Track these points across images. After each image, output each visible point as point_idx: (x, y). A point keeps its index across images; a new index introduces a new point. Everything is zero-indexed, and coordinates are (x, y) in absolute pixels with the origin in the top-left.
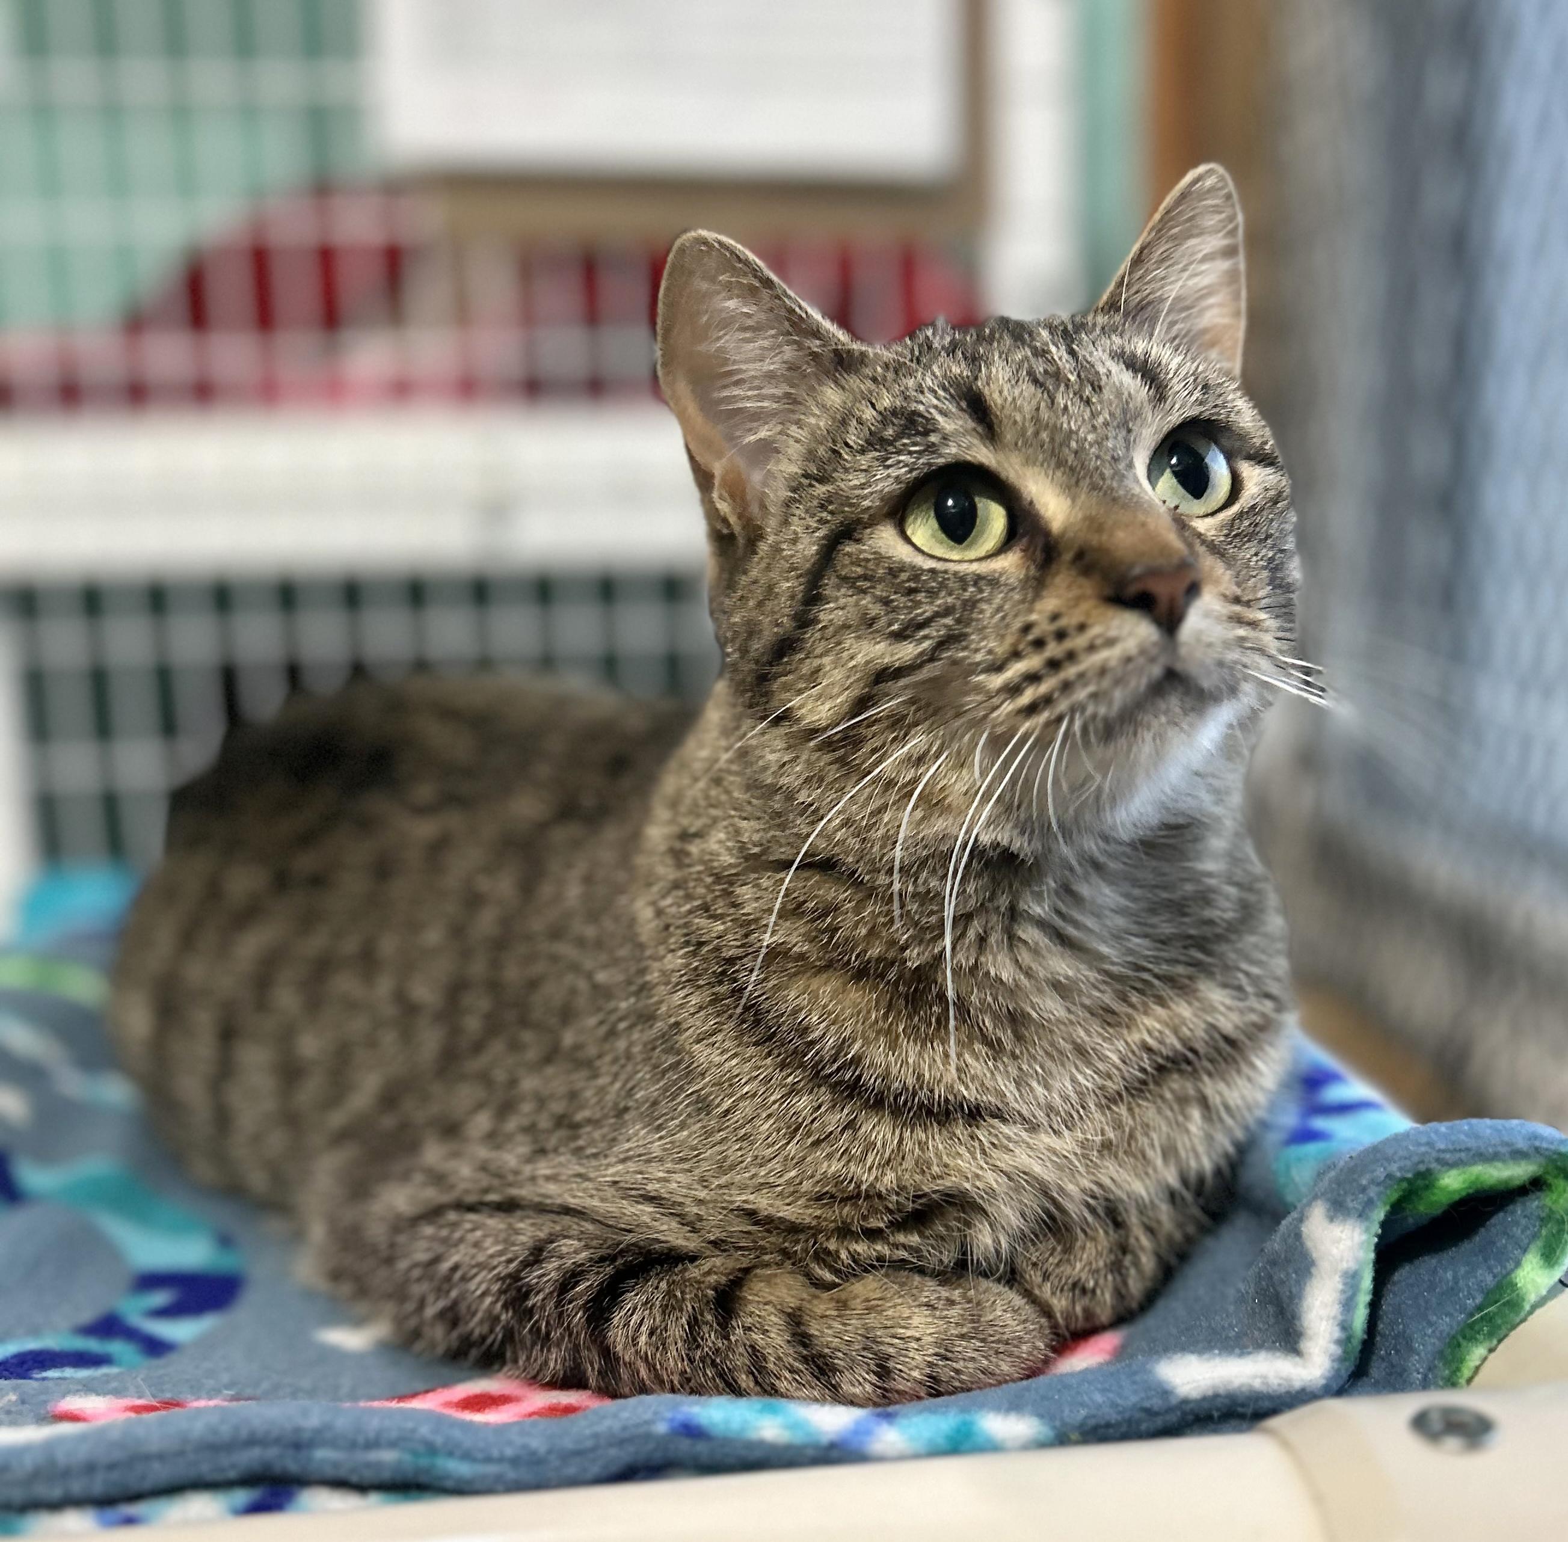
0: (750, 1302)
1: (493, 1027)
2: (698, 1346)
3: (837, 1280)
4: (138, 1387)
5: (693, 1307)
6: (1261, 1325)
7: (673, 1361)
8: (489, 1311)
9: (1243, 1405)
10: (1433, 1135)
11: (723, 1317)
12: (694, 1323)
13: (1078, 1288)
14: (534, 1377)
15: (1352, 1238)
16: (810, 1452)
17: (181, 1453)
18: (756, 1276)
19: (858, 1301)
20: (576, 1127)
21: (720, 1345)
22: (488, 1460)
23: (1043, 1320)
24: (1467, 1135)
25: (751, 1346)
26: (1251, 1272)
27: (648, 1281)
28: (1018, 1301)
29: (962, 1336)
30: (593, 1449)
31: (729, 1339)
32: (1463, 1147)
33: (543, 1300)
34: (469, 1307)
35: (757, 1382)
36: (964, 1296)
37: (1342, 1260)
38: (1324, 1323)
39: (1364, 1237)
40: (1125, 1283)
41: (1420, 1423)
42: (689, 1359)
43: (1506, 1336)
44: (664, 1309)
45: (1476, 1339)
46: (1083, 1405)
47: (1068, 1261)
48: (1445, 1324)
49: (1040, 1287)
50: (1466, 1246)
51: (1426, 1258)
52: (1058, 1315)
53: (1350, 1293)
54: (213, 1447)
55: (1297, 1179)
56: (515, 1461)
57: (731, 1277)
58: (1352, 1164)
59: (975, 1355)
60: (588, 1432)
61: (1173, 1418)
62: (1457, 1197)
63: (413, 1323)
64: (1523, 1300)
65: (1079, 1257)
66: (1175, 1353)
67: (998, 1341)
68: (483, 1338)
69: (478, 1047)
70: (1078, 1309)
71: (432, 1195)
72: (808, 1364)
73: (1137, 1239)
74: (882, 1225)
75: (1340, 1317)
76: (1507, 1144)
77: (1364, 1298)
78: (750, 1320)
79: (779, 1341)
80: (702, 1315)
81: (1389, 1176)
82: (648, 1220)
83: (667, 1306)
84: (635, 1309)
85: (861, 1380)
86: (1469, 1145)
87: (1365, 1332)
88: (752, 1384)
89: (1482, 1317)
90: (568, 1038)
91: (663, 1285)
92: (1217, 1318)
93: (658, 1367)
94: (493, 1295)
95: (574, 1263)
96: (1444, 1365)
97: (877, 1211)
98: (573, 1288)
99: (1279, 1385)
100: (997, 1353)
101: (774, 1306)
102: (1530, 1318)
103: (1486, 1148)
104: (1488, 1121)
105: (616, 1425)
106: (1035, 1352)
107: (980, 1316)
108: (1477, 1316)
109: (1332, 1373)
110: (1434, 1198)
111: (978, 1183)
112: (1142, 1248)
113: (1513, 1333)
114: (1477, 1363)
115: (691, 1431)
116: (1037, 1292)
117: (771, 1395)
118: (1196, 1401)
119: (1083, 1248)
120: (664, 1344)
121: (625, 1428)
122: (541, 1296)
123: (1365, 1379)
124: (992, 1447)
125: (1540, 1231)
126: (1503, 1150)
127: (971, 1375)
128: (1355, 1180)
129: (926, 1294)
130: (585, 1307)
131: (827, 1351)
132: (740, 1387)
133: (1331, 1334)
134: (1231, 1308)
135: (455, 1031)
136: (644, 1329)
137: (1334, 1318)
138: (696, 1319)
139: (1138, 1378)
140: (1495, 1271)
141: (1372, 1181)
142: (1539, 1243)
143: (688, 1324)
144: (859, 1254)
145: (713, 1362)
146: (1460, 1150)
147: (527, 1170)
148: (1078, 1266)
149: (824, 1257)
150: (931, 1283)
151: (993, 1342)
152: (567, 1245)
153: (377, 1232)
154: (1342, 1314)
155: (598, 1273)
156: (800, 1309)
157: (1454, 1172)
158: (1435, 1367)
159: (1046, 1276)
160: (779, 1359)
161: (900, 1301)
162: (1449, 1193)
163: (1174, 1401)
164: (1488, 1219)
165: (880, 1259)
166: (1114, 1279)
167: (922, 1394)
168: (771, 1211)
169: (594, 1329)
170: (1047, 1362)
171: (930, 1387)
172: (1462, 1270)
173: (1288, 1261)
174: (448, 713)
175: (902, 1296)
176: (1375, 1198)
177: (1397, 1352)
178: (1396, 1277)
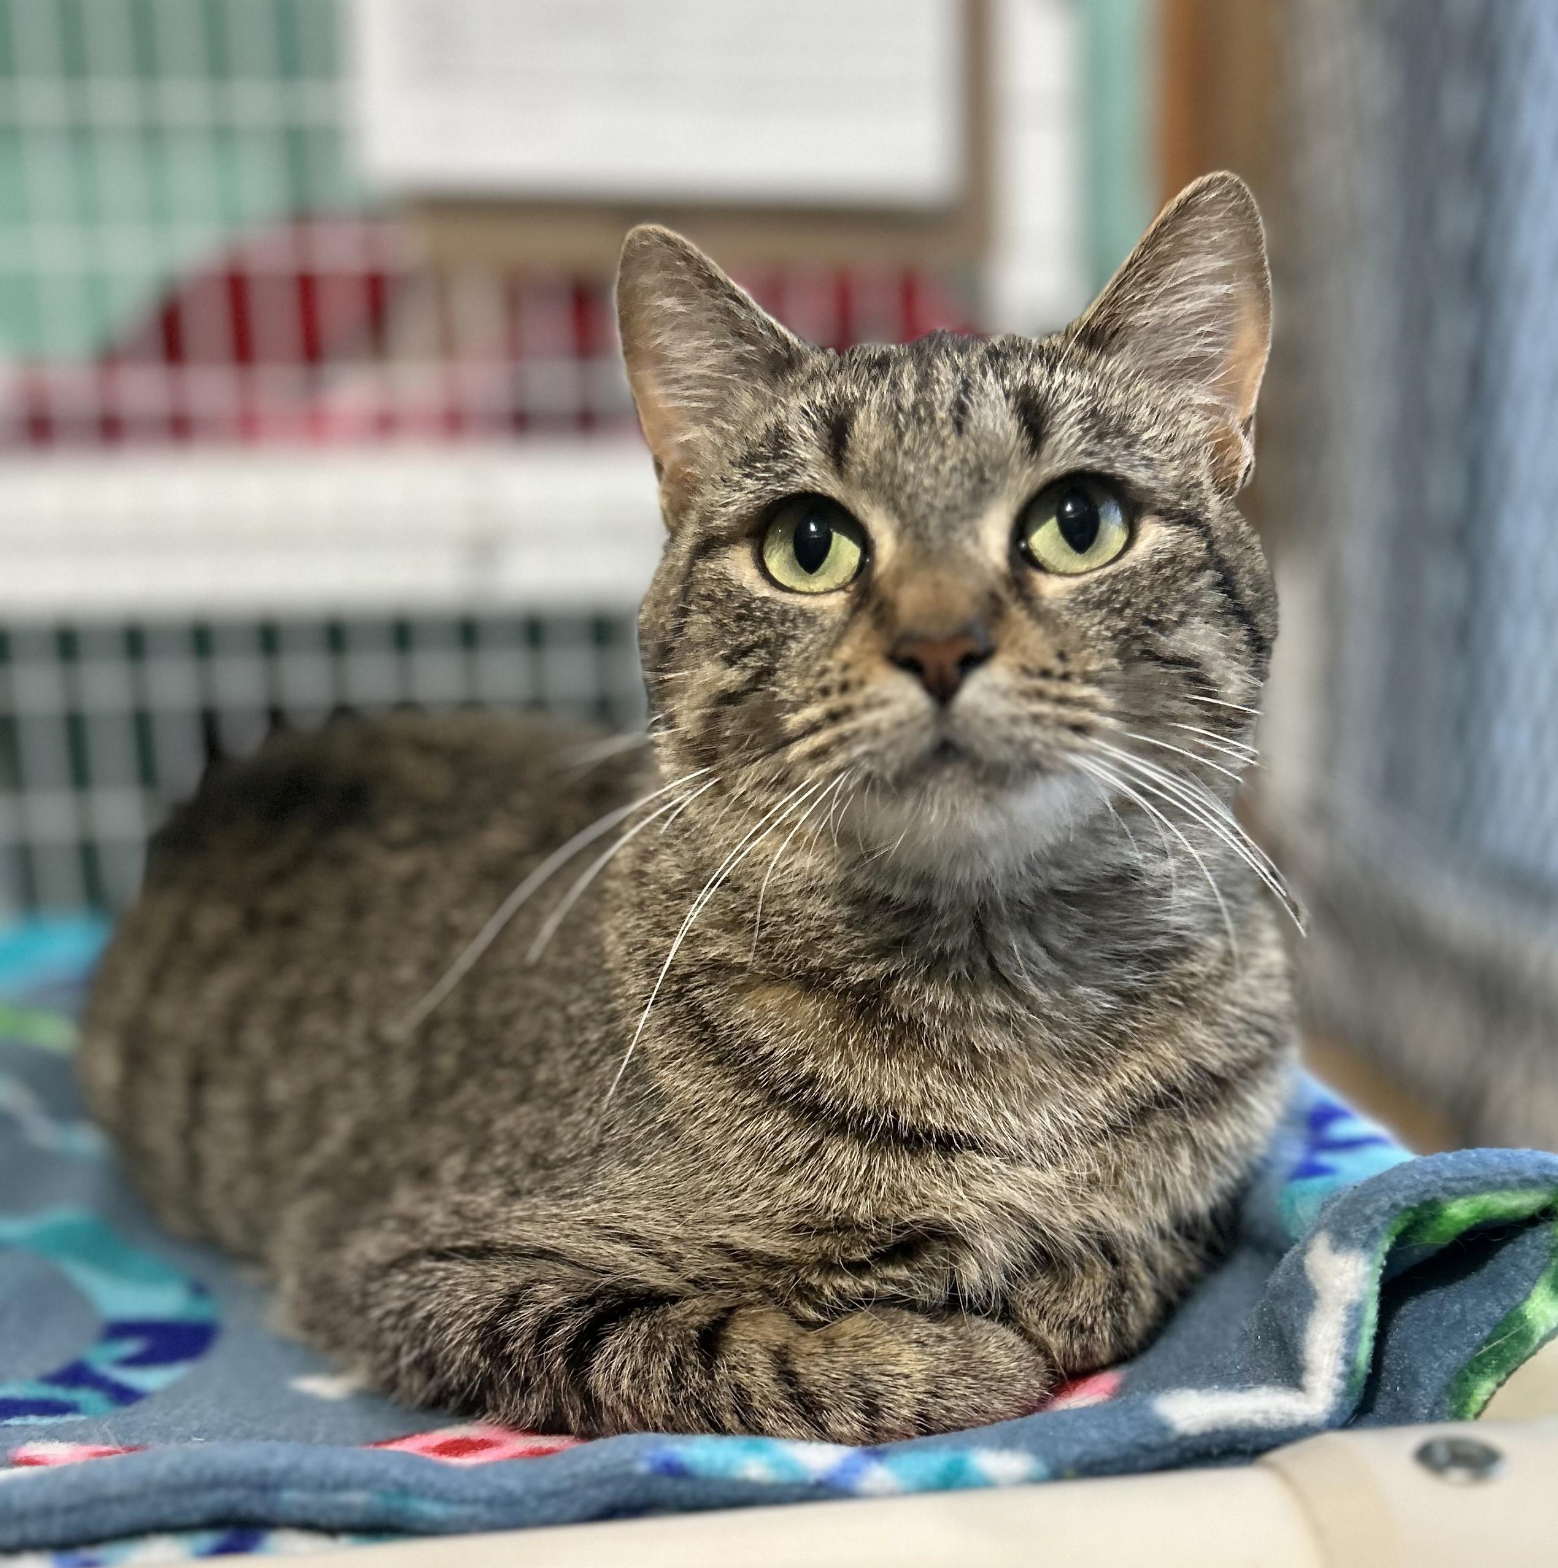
0: (735, 1341)
1: (468, 1067)
2: (682, 1387)
3: (822, 1318)
4: (104, 1434)
5: (676, 1348)
6: (1264, 1362)
7: (657, 1403)
8: (466, 1360)
9: (1244, 1441)
10: (1439, 1163)
11: (706, 1357)
12: (678, 1364)
13: (1076, 1327)
14: (515, 1424)
15: (1356, 1269)
16: (797, 1491)
17: (141, 1496)
18: (740, 1315)
19: (846, 1338)
20: (549, 1166)
21: (704, 1385)
22: (462, 1501)
23: (1040, 1359)
24: (1474, 1163)
25: (736, 1385)
26: (1254, 1309)
27: (628, 1324)
28: (1012, 1338)
29: (953, 1373)
30: (571, 1490)
31: (712, 1378)
32: (1470, 1175)
33: (522, 1346)
34: (446, 1357)
35: (742, 1422)
36: (955, 1332)
37: (1345, 1292)
38: (1327, 1357)
39: (1368, 1269)
40: (1124, 1320)
41: (1425, 1455)
42: (673, 1401)
43: (1515, 1369)
44: (646, 1352)
45: (1484, 1373)
46: (1079, 1441)
47: (1065, 1298)
48: (1453, 1358)
49: (1036, 1325)
50: (1475, 1278)
51: (1433, 1291)
52: (1055, 1354)
53: (1353, 1327)
54: (177, 1489)
55: (1301, 1212)
56: (490, 1503)
57: (714, 1318)
58: (1356, 1193)
59: (967, 1392)
60: (565, 1472)
61: (1172, 1455)
62: (1464, 1228)
63: (389, 1371)
64: (1533, 1332)
65: (1076, 1294)
66: (1174, 1388)
67: (991, 1379)
68: (462, 1387)
69: (453, 1087)
70: (1076, 1346)
71: (403, 1241)
72: (794, 1403)
73: (1136, 1276)
74: (864, 1256)
75: (1343, 1350)
76: (1516, 1173)
77: (1369, 1331)
78: (735, 1359)
79: (764, 1379)
80: (685, 1355)
81: (1394, 1206)
82: (627, 1261)
83: (649, 1348)
84: (615, 1353)
85: (848, 1418)
86: (1476, 1174)
87: (1369, 1367)
88: (736, 1423)
89: (1490, 1351)
90: (542, 1074)
91: (645, 1327)
92: (1220, 1356)
93: (642, 1410)
94: (470, 1344)
95: (551, 1308)
96: (1451, 1399)
97: (859, 1243)
98: (551, 1333)
99: (1281, 1420)
100: (990, 1390)
101: (760, 1344)
102: (1540, 1352)
103: (1495, 1176)
104: (1496, 1151)
105: (595, 1466)
106: (1030, 1391)
107: (972, 1352)
108: (1485, 1349)
109: (1335, 1408)
110: (1441, 1229)
111: (959, 1215)
112: (1141, 1285)
113: (1522, 1367)
114: (1485, 1397)
115: (674, 1470)
116: (1033, 1330)
117: (756, 1434)
118: (1195, 1438)
119: (1080, 1285)
120: (646, 1387)
121: (604, 1468)
122: (519, 1343)
123: (1370, 1415)
124: (986, 1484)
125: (1550, 1262)
126: (1513, 1179)
127: (963, 1414)
128: (1359, 1210)
129: (916, 1330)
130: (563, 1353)
131: (813, 1389)
132: (724, 1426)
133: (1334, 1367)
134: (1234, 1346)
135: (428, 1071)
136: (626, 1371)
137: (1338, 1351)
138: (679, 1360)
139: (1135, 1414)
140: (1504, 1303)
141: (1377, 1211)
142: (1549, 1274)
143: (672, 1365)
144: (844, 1290)
145: (698, 1402)
146: (1468, 1179)
147: (502, 1212)
148: (1076, 1304)
149: (807, 1293)
150: (921, 1320)
151: (985, 1379)
152: (544, 1291)
153: (349, 1280)
154: (1346, 1347)
155: (577, 1317)
156: (786, 1347)
157: (1461, 1201)
158: (1443, 1401)
159: (1042, 1314)
160: (765, 1397)
161: (888, 1338)
162: (1457, 1223)
163: (1172, 1437)
164: (1497, 1251)
165: (868, 1294)
166: (1113, 1316)
167: (913, 1434)
168: (749, 1245)
169: (575, 1373)
170: (1043, 1401)
171: (920, 1425)
172: (1470, 1302)
173: (1290, 1294)
174: (425, 748)
175: (892, 1333)
176: (1380, 1229)
177: (1403, 1387)
178: (1403, 1311)
